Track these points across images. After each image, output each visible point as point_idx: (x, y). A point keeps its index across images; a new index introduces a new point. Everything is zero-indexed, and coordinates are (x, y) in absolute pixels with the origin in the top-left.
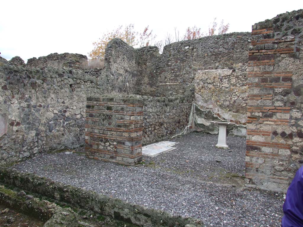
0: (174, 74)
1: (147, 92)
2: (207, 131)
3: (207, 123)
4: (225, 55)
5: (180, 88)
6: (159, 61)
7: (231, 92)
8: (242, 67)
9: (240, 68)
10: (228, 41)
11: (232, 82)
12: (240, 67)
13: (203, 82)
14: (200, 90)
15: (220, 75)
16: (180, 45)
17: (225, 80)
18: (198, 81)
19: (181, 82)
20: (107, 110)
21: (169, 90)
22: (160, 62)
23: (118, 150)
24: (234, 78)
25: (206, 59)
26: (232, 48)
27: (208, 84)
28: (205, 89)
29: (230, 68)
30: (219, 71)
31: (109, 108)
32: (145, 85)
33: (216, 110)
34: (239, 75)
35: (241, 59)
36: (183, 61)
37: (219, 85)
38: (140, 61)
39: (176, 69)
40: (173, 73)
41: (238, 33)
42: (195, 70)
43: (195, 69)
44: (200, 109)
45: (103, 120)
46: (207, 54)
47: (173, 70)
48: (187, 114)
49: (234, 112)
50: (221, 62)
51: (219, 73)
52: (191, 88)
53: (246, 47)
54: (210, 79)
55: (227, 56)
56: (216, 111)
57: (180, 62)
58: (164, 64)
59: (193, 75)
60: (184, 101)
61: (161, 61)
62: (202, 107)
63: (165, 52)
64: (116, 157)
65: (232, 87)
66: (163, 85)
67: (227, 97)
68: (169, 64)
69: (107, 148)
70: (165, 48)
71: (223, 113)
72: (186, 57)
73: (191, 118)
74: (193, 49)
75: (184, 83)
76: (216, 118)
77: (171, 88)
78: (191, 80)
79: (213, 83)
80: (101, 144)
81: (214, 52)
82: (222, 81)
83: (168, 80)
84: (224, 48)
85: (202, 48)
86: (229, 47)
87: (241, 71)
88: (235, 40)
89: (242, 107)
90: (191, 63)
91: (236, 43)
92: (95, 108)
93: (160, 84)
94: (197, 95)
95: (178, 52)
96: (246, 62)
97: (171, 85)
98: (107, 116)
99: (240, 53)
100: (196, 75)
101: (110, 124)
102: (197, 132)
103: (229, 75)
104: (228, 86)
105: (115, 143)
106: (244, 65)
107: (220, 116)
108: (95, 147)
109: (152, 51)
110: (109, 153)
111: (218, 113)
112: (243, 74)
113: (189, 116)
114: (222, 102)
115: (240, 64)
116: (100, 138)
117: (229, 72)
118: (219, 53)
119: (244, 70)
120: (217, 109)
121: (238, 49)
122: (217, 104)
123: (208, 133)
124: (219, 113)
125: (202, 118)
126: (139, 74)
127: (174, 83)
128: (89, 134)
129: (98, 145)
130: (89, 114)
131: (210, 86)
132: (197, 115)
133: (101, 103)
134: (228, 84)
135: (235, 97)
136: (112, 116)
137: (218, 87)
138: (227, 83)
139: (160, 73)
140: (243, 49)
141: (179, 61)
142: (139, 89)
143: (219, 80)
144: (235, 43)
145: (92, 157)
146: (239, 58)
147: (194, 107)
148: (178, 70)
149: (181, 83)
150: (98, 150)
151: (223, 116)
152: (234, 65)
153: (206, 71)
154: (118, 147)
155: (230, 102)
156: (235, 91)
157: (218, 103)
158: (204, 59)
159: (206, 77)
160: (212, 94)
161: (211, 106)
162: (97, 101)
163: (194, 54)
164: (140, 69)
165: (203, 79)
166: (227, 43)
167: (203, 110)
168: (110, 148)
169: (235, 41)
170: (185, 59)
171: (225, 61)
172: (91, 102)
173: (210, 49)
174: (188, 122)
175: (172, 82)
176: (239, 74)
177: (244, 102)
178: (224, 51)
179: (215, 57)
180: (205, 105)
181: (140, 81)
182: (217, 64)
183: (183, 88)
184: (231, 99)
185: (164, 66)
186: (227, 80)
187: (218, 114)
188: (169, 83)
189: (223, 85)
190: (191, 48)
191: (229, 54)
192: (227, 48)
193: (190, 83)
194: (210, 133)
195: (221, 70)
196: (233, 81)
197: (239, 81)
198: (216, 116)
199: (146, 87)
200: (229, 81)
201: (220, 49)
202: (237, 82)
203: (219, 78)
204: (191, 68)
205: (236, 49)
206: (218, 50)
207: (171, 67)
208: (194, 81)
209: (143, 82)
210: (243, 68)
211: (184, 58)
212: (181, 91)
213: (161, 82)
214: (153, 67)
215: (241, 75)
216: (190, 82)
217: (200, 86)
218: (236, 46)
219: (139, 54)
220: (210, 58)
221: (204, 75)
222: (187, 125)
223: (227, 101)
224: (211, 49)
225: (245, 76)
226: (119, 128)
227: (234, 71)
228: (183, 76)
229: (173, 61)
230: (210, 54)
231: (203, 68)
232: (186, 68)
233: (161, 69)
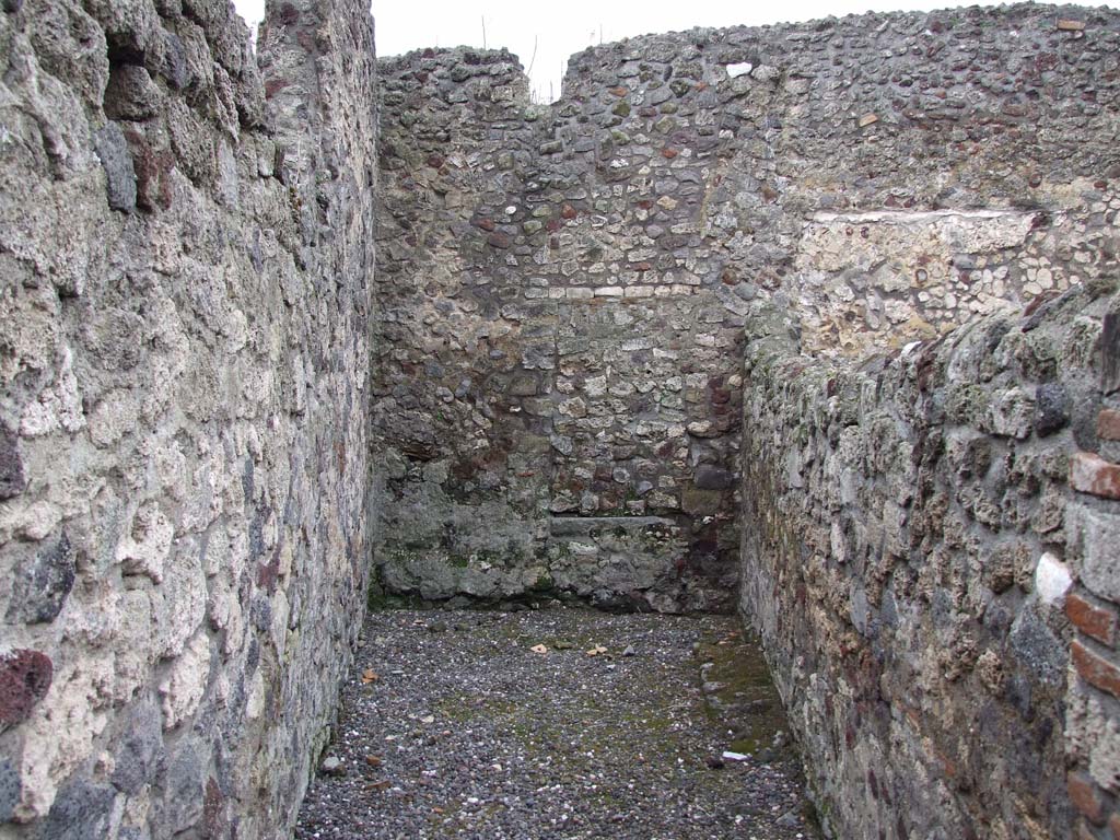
0: (656, 229)
1: (454, 344)
4: (986, 129)
5: (702, 318)
6: (544, 146)
8: (1090, 199)
9: (1079, 209)
10: (999, 44)
11: (1032, 289)
12: (1078, 202)
13: (850, 284)
14: (834, 330)
15: (956, 245)
16: (690, 50)
17: (987, 271)
18: (818, 277)
19: (708, 279)
21: (625, 334)
22: (549, 152)
24: (1044, 261)
25: (867, 146)
26: (1029, 88)
27: (885, 295)
28: (867, 327)
29: (1025, 207)
30: (954, 220)
32: (439, 297)
34: (1073, 250)
35: (1089, 153)
36: (710, 149)
37: (951, 301)
38: (396, 141)
39: (669, 202)
40: (645, 224)
42: (800, 209)
43: (800, 205)
46: (873, 118)
47: (644, 205)
50: (966, 169)
51: (953, 234)
52: (787, 321)
53: (1112, 87)
54: (896, 269)
55: (998, 131)
57: (694, 156)
58: (578, 164)
59: (785, 241)
61: (553, 144)
63: (584, 92)
66: (577, 303)
68: (615, 163)
70: (582, 66)
72: (735, 130)
74: (777, 81)
75: (726, 291)
78: (771, 270)
81: (917, 105)
82: (970, 283)
83: (614, 267)
84: (977, 83)
85: (840, 76)
86: (1007, 83)
87: (1085, 222)
88: (1044, 42)
90: (772, 166)
91: (1052, 60)
93: (556, 294)
95: (680, 95)
96: (1115, 176)
97: (632, 301)
99: (1081, 120)
100: (802, 243)
103: (1016, 248)
106: (1106, 190)
109: (484, 81)
112: (1095, 241)
115: (1081, 184)
117: (1005, 226)
118: (947, 112)
119: (1104, 221)
121: (1063, 97)
126: (392, 225)
127: (656, 286)
131: (901, 309)
134: (1010, 299)
137: (949, 314)
138: (999, 291)
139: (551, 225)
140: (1091, 96)
141: (687, 152)
142: (393, 329)
143: (955, 272)
144: (1045, 61)
146: (1074, 150)
148: (681, 205)
149: (703, 285)
152: (1046, 187)
153: (874, 216)
158: (857, 142)
159: (874, 257)
163: (785, 114)
164: (399, 194)
165: (851, 265)
166: (995, 55)
169: (1044, 48)
170: (726, 140)
171: (991, 160)
173: (890, 84)
175: (639, 283)
176: (1074, 243)
178: (982, 106)
179: (926, 134)
181: (394, 270)
182: (941, 180)
183: (725, 323)
185: (581, 176)
186: (1001, 272)
188: (617, 291)
189: (974, 305)
190: (763, 71)
191: (1013, 120)
192: (998, 84)
193: (766, 288)
195: (968, 215)
196: (1041, 280)
199: (445, 311)
200: (1015, 278)
201: (952, 92)
203: (951, 263)
204: (768, 196)
205: (1054, 95)
206: (944, 96)
207: (630, 189)
208: (790, 277)
209: (419, 278)
210: (1098, 207)
211: (722, 134)
212: (708, 339)
213: (559, 280)
214: (496, 184)
215: (1084, 248)
216: (769, 282)
217: (836, 306)
218: (1049, 76)
219: (383, 92)
220: (892, 141)
221: (856, 240)
224: (896, 87)
225: (1108, 256)
227: (1042, 222)
228: (716, 245)
229: (641, 150)
230: (893, 117)
231: (855, 198)
232: (740, 197)
233: (557, 196)
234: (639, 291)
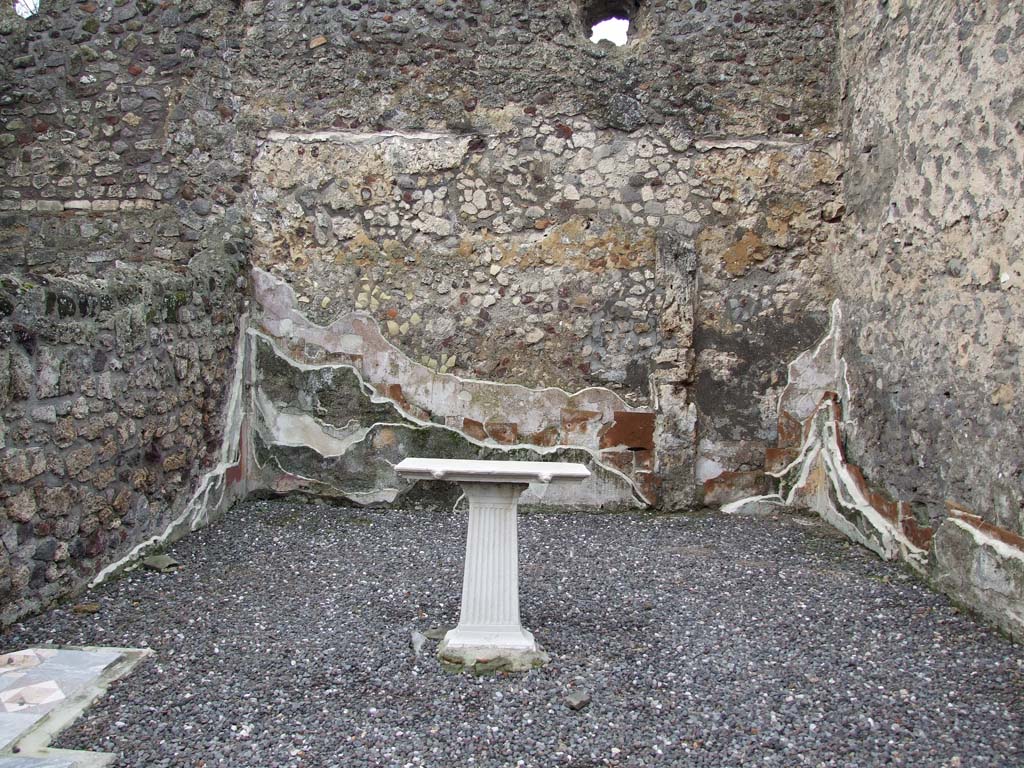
0: (121, 145)
2: (335, 491)
3: (335, 444)
4: (428, 53)
5: (161, 232)
6: (17, 60)
7: (461, 264)
8: (521, 124)
9: (511, 133)
11: (469, 209)
12: (509, 126)
13: (300, 201)
14: (285, 246)
15: (398, 165)
17: (428, 192)
18: (271, 194)
19: (168, 195)
21: (90, 246)
22: (22, 66)
24: (479, 183)
25: (317, 68)
26: (468, 15)
27: (333, 213)
28: (315, 244)
29: (460, 130)
30: (397, 141)
33: (383, 368)
34: (506, 172)
35: (518, 81)
36: (174, 69)
37: (393, 220)
39: (133, 119)
40: (112, 139)
42: (252, 127)
43: (251, 124)
44: (285, 364)
46: (321, 40)
47: (110, 120)
48: (206, 394)
49: (480, 374)
50: (407, 92)
51: (396, 155)
52: (227, 236)
53: (544, 17)
54: (344, 186)
55: (438, 56)
56: (381, 374)
57: (157, 73)
58: (49, 79)
59: (238, 158)
60: (186, 313)
61: (26, 58)
62: (297, 349)
63: (57, 8)
65: (467, 236)
66: (46, 215)
67: (442, 288)
68: (84, 79)
71: (422, 380)
72: (196, 49)
73: (233, 414)
75: (184, 206)
76: (386, 412)
77: (103, 231)
78: (228, 186)
79: (360, 209)
81: (365, 29)
82: (412, 202)
83: (82, 181)
84: (420, 9)
86: (448, 9)
87: (516, 146)
89: (525, 347)
90: (229, 85)
93: (28, 206)
94: (265, 279)
95: (145, 13)
96: (543, 102)
97: (99, 214)
99: (514, 48)
100: (257, 161)
102: (274, 497)
103: (454, 169)
104: (444, 227)
106: (535, 116)
107: (405, 402)
111: (392, 380)
112: (526, 164)
113: (221, 403)
114: (415, 318)
115: (511, 109)
117: (443, 148)
118: (392, 36)
119: (534, 146)
120: (384, 358)
121: (499, 25)
122: (385, 329)
123: (340, 501)
124: (401, 379)
125: (302, 411)
127: (121, 200)
131: (347, 226)
132: (273, 396)
134: (448, 218)
135: (484, 288)
137: (392, 232)
138: (438, 211)
139: (23, 139)
140: (525, 25)
141: (151, 70)
143: (397, 191)
146: (507, 76)
147: (248, 350)
148: (145, 122)
149: (163, 200)
151: (422, 399)
152: (481, 111)
153: (322, 136)
155: (458, 318)
156: (487, 258)
157: (392, 325)
158: (308, 64)
159: (322, 176)
160: (359, 273)
161: (351, 343)
163: (242, 35)
165: (301, 183)
167: (303, 367)
170: (187, 58)
171: (431, 84)
173: (340, 8)
174: (213, 444)
175: (104, 197)
176: (506, 166)
177: (533, 318)
178: (424, 31)
179: (372, 58)
180: (316, 335)
182: (383, 103)
183: (181, 237)
184: (464, 300)
185: (52, 91)
186: (441, 193)
187: (396, 390)
188: (84, 204)
189: (416, 224)
191: (452, 46)
192: (440, 11)
193: (220, 203)
194: (353, 496)
195: (409, 137)
196: (476, 201)
197: (507, 201)
198: (383, 400)
200: (453, 198)
201: (397, 17)
202: (496, 205)
203: (394, 183)
204: (224, 114)
205: (490, 22)
206: (390, 20)
207: (98, 105)
208: (246, 194)
210: (528, 131)
211: (184, 52)
212: (166, 253)
213: (31, 193)
215: (516, 172)
216: (222, 198)
217: (287, 222)
220: (340, 63)
221: (307, 159)
222: (207, 463)
223: (441, 311)
224: (345, 11)
225: (538, 179)
227: (478, 145)
228: (175, 161)
229: (108, 67)
230: (341, 39)
231: (303, 118)
232: (199, 115)
233: (29, 110)
234: (105, 205)
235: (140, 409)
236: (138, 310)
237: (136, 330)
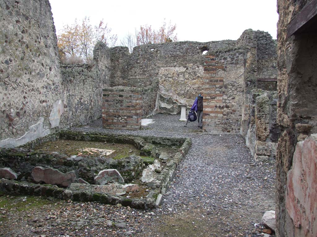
0: (143, 69)
1: (120, 83)
2: (169, 113)
3: (169, 107)
5: (147, 80)
7: (185, 84)
8: (192, 66)
10: (183, 47)
11: (186, 77)
12: (191, 66)
13: (165, 76)
14: (163, 82)
15: (177, 72)
16: (147, 47)
18: (161, 75)
20: (119, 97)
21: (139, 82)
22: (131, 60)
23: (128, 122)
24: (187, 74)
26: (186, 52)
27: (169, 78)
28: (167, 82)
29: (185, 67)
31: (121, 96)
32: (118, 78)
33: (175, 97)
36: (149, 60)
38: (113, 58)
39: (144, 66)
40: (141, 69)
41: (190, 41)
42: (159, 67)
44: (163, 97)
45: (117, 103)
46: (167, 56)
47: (141, 66)
48: (154, 100)
49: (187, 98)
50: (178, 62)
51: (177, 70)
52: (156, 81)
53: (196, 52)
54: (170, 74)
55: (182, 58)
56: (175, 98)
58: (134, 61)
59: (157, 71)
60: (153, 91)
62: (164, 95)
63: (135, 52)
64: (126, 126)
65: (186, 81)
66: (134, 78)
67: (182, 87)
68: (138, 61)
69: (119, 121)
70: (135, 49)
71: (180, 99)
72: (152, 57)
73: (157, 103)
74: (157, 51)
75: (150, 77)
76: (175, 103)
77: (140, 80)
78: (156, 75)
79: (172, 77)
80: (115, 119)
81: (173, 54)
82: (179, 76)
83: (138, 74)
84: (180, 52)
85: (164, 51)
86: (183, 52)
87: (192, 69)
88: (188, 46)
89: (193, 95)
90: (156, 62)
91: (189, 49)
92: (110, 96)
93: (131, 77)
94: (160, 86)
95: (146, 53)
96: (195, 63)
97: (140, 78)
98: (120, 100)
99: (192, 56)
100: (160, 71)
101: (121, 106)
102: (161, 113)
103: (184, 72)
104: (183, 79)
105: (125, 117)
106: (194, 65)
107: (178, 102)
108: (110, 121)
109: (123, 51)
110: (121, 123)
111: (176, 99)
112: (193, 71)
113: (156, 101)
114: (179, 91)
115: (192, 64)
116: (114, 115)
117: (183, 69)
118: (176, 55)
119: (194, 69)
120: (175, 96)
121: (190, 53)
122: (175, 93)
123: (170, 114)
124: (177, 99)
125: (165, 103)
126: (113, 69)
127: (143, 76)
128: (105, 113)
129: (112, 119)
130: (105, 100)
131: (171, 79)
132: (161, 101)
133: (114, 92)
135: (188, 87)
136: (123, 101)
137: (176, 80)
138: (182, 77)
139: (131, 69)
140: (193, 53)
141: (146, 60)
142: (113, 81)
144: (188, 49)
145: (109, 128)
146: (191, 60)
147: (158, 95)
149: (148, 76)
150: (113, 123)
151: (180, 101)
152: (187, 65)
153: (168, 68)
154: (128, 120)
155: (184, 91)
156: (188, 83)
157: (176, 92)
158: (166, 59)
159: (167, 73)
160: (172, 85)
161: (171, 94)
162: (111, 91)
163: (158, 55)
164: (114, 65)
165: (165, 74)
166: (182, 48)
167: (165, 97)
168: (122, 121)
169: (188, 47)
171: (181, 61)
172: (107, 92)
174: (155, 106)
175: (141, 76)
176: (191, 71)
177: (194, 91)
178: (180, 54)
179: (174, 58)
180: (167, 93)
181: (113, 74)
182: (175, 64)
183: (150, 81)
184: (185, 89)
185: (134, 63)
186: (182, 75)
187: (176, 100)
188: (138, 77)
189: (179, 79)
190: (155, 50)
191: (184, 56)
193: (155, 77)
194: (171, 113)
195: (178, 68)
196: (187, 76)
197: (191, 76)
198: (175, 101)
199: (119, 79)
200: (184, 76)
201: (177, 53)
202: (189, 77)
203: (177, 74)
204: (155, 66)
208: (158, 75)
209: (116, 75)
210: (194, 67)
211: (150, 58)
212: (148, 83)
213: (132, 76)
214: (124, 64)
217: (163, 79)
218: (188, 51)
219: (112, 52)
220: (170, 59)
221: (166, 71)
222: (154, 108)
223: (182, 90)
224: (170, 52)
225: (195, 73)
226: (128, 108)
227: (187, 69)
228: (149, 71)
229: (141, 60)
230: (170, 56)
231: (165, 66)
232: (152, 66)
233: (131, 65)
234: (141, 77)
235: (150, 101)
236: (150, 91)
237: (150, 93)
